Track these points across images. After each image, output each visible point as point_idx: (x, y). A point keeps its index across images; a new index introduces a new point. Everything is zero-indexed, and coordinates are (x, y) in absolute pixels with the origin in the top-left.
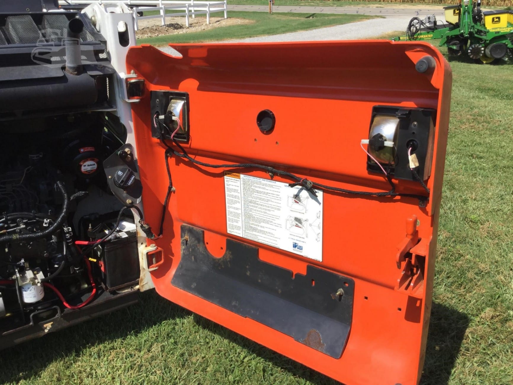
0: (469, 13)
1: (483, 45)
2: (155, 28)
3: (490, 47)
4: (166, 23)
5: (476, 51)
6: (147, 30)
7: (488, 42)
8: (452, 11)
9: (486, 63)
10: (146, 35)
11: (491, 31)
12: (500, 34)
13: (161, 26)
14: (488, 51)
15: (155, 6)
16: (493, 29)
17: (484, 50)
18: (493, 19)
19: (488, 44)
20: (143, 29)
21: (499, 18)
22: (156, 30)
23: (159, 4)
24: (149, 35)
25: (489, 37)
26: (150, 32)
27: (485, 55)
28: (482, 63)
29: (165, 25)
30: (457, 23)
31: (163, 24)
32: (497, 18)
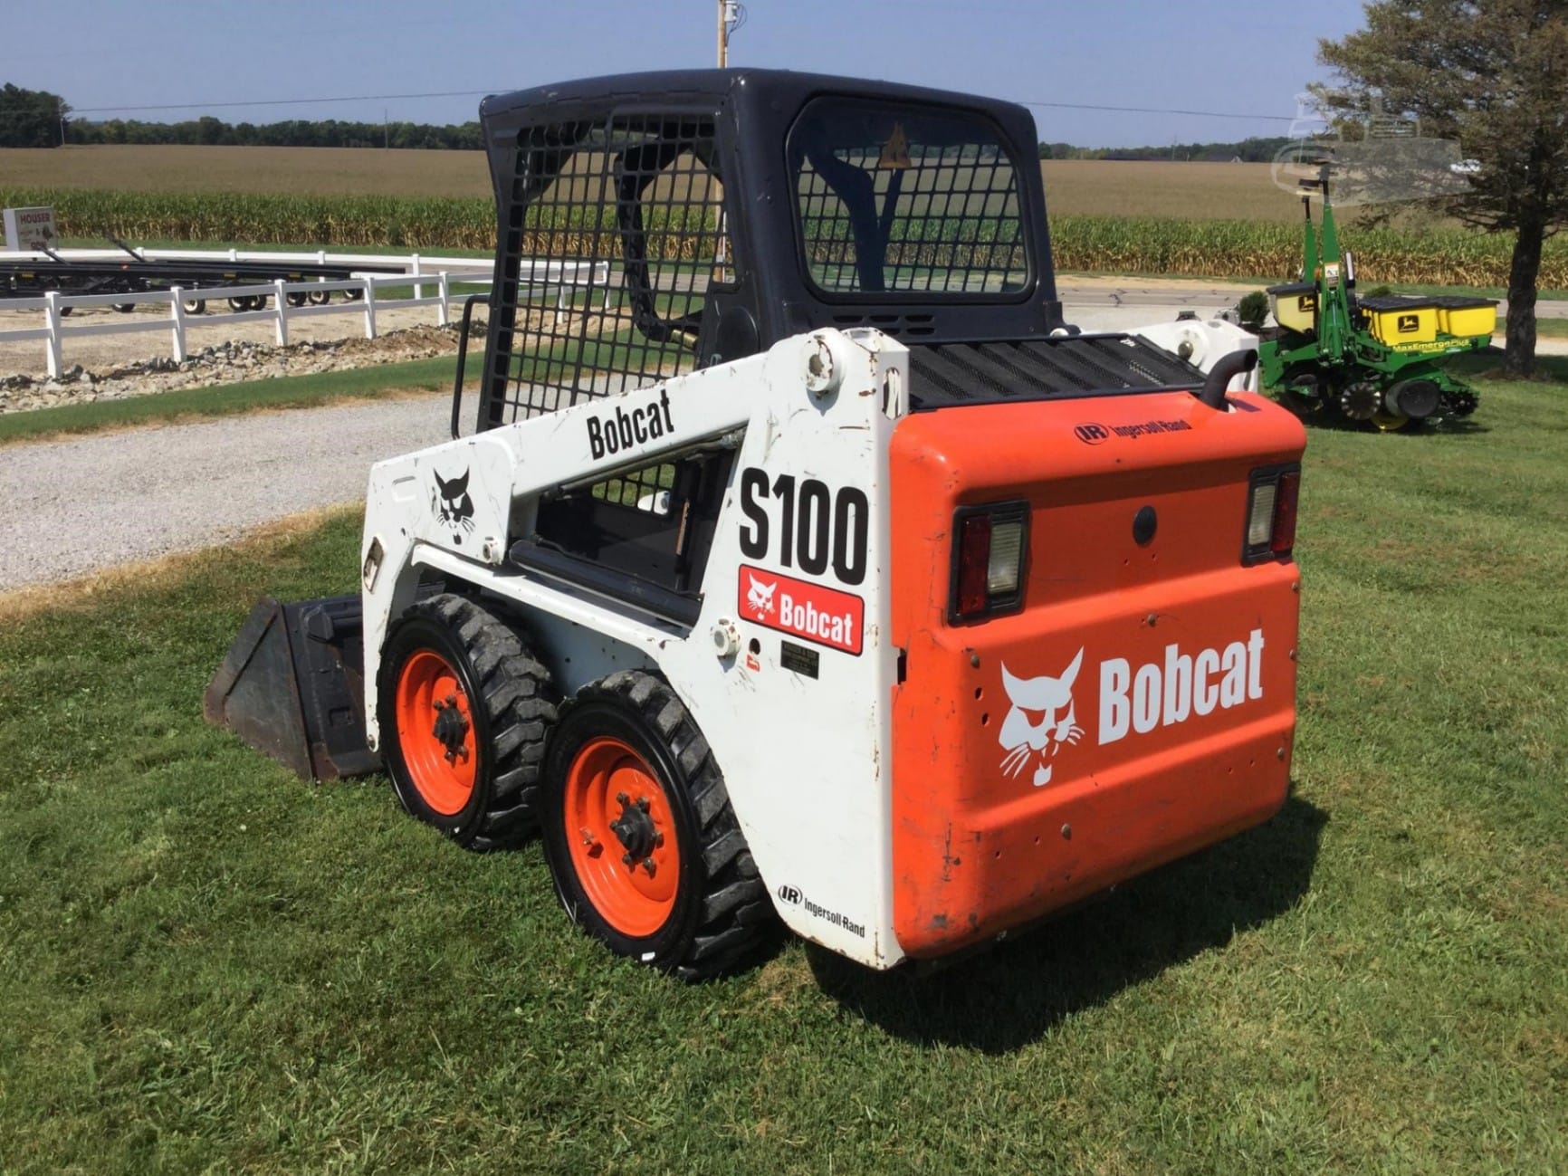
0: (1340, 306)
1: (1379, 385)
2: (421, 332)
3: (1396, 389)
4: (450, 321)
5: (1363, 400)
6: (402, 339)
7: (1391, 377)
8: (1294, 301)
9: (1388, 431)
10: (400, 353)
11: (1398, 349)
12: (1420, 358)
13: (438, 328)
14: (1391, 401)
15: (401, 270)
16: (1402, 345)
17: (1382, 398)
18: (1401, 321)
19: (1393, 382)
20: (390, 334)
21: (1415, 319)
22: (425, 337)
23: (411, 266)
24: (409, 351)
25: (1393, 366)
26: (411, 343)
27: (1384, 410)
28: (1378, 431)
29: (447, 325)
30: (1309, 330)
31: (442, 322)
32: (1409, 318)
